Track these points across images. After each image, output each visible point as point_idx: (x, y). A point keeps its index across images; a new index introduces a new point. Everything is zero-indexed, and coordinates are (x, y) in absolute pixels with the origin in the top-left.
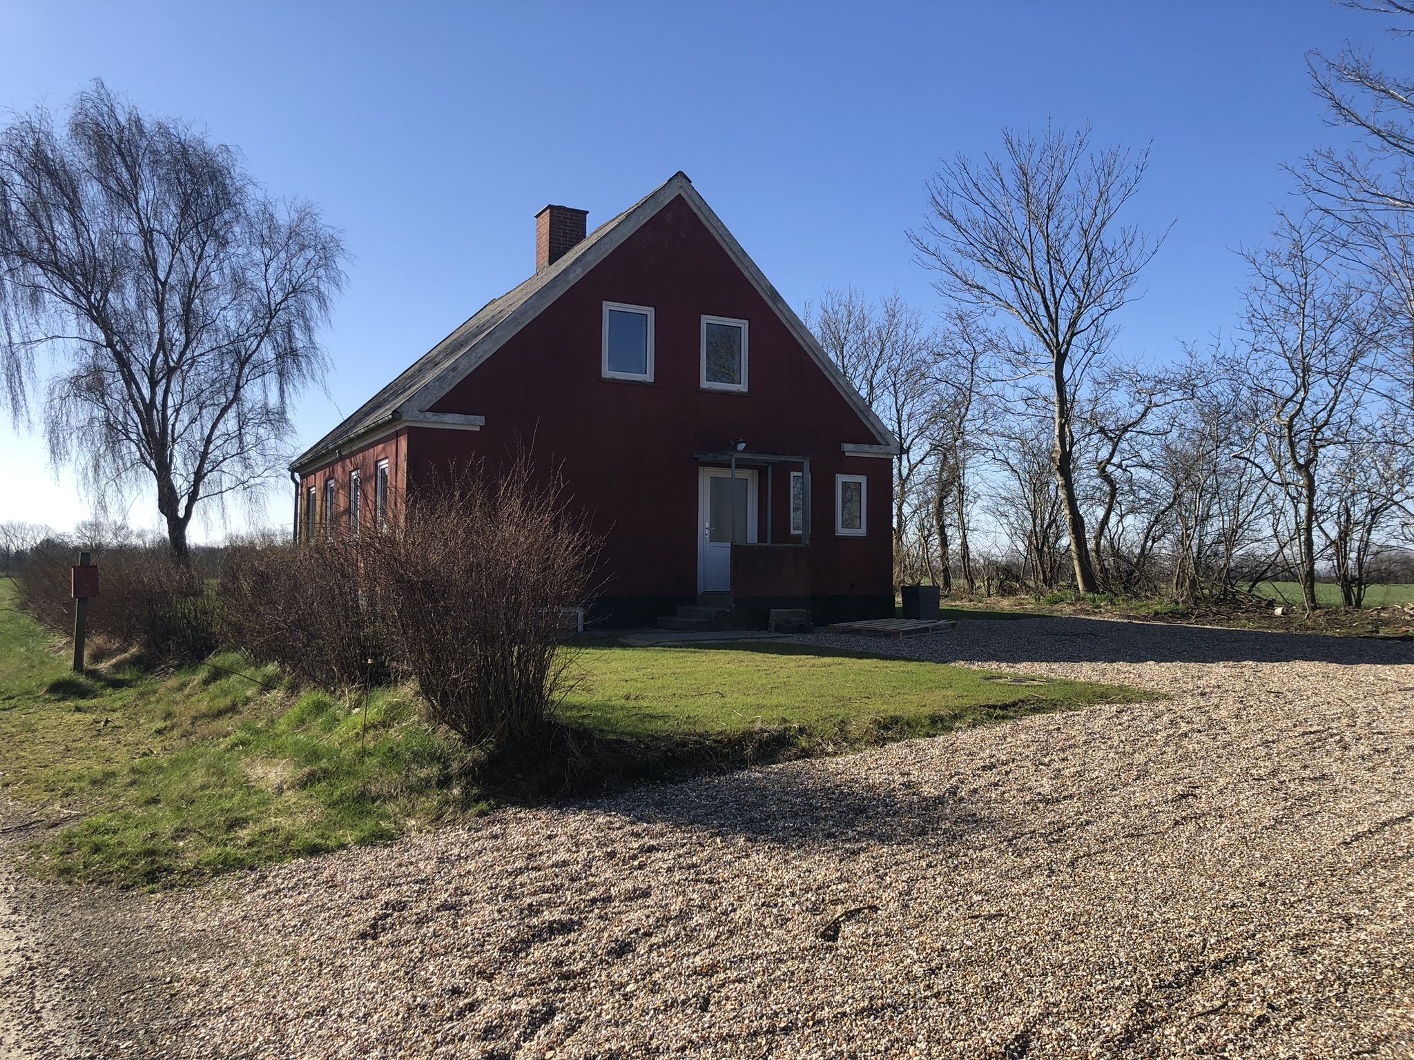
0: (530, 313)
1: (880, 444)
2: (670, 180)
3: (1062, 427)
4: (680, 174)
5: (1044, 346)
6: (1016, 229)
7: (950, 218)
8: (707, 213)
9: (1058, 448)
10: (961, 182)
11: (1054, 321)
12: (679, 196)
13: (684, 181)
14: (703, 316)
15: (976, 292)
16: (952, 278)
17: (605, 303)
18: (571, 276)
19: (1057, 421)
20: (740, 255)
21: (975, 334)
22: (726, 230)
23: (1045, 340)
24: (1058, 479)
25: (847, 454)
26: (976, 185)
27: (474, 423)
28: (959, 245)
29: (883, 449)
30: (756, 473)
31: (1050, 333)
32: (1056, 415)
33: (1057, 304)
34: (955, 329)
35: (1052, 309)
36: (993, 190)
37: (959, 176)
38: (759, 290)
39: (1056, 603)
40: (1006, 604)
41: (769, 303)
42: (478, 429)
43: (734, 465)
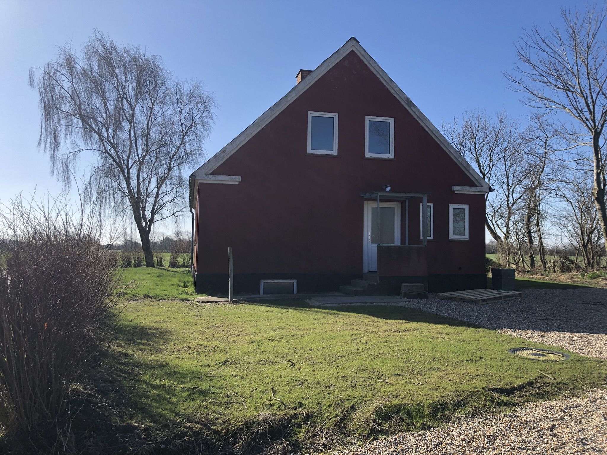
0: (266, 119)
1: (476, 186)
2: (347, 42)
3: (598, 175)
4: (353, 38)
5: (588, 130)
6: (568, 63)
7: (528, 61)
8: (369, 59)
9: (596, 187)
10: (534, 40)
11: (592, 113)
12: (353, 51)
13: (355, 42)
14: (366, 117)
15: (545, 102)
16: (530, 95)
17: (309, 112)
18: (289, 98)
19: (595, 171)
20: (388, 81)
21: (547, 127)
22: (380, 68)
23: (587, 125)
24: (597, 206)
25: (456, 192)
26: (543, 41)
27: (236, 180)
28: (534, 76)
29: (478, 189)
30: (399, 204)
31: (591, 121)
32: (595, 168)
33: (594, 103)
34: (536, 125)
35: (591, 107)
36: (555, 44)
37: (533, 36)
38: (400, 100)
39: (595, 278)
40: (562, 278)
41: (407, 107)
42: (237, 183)
43: (378, 200)
